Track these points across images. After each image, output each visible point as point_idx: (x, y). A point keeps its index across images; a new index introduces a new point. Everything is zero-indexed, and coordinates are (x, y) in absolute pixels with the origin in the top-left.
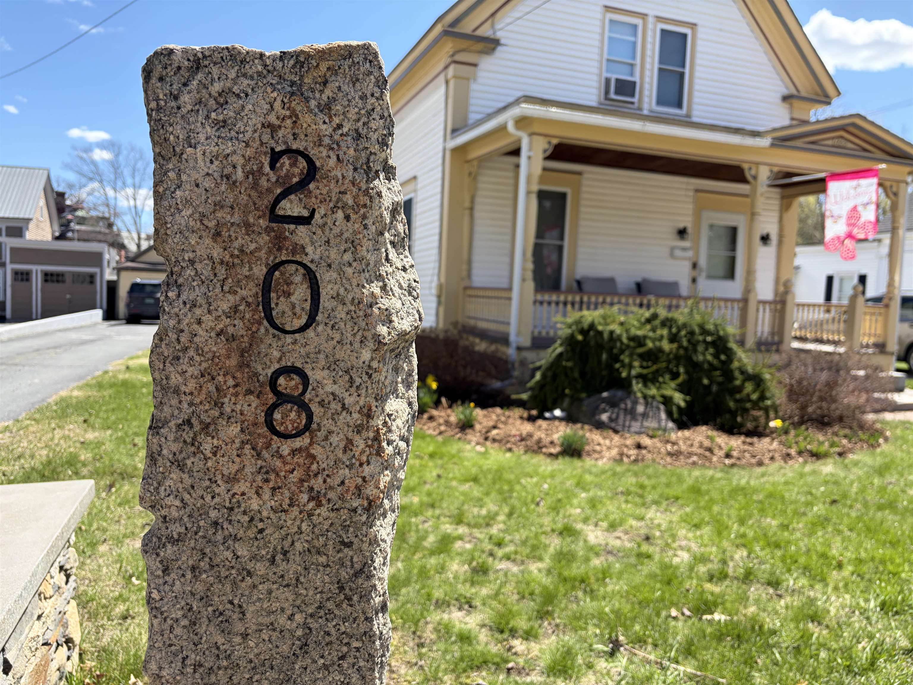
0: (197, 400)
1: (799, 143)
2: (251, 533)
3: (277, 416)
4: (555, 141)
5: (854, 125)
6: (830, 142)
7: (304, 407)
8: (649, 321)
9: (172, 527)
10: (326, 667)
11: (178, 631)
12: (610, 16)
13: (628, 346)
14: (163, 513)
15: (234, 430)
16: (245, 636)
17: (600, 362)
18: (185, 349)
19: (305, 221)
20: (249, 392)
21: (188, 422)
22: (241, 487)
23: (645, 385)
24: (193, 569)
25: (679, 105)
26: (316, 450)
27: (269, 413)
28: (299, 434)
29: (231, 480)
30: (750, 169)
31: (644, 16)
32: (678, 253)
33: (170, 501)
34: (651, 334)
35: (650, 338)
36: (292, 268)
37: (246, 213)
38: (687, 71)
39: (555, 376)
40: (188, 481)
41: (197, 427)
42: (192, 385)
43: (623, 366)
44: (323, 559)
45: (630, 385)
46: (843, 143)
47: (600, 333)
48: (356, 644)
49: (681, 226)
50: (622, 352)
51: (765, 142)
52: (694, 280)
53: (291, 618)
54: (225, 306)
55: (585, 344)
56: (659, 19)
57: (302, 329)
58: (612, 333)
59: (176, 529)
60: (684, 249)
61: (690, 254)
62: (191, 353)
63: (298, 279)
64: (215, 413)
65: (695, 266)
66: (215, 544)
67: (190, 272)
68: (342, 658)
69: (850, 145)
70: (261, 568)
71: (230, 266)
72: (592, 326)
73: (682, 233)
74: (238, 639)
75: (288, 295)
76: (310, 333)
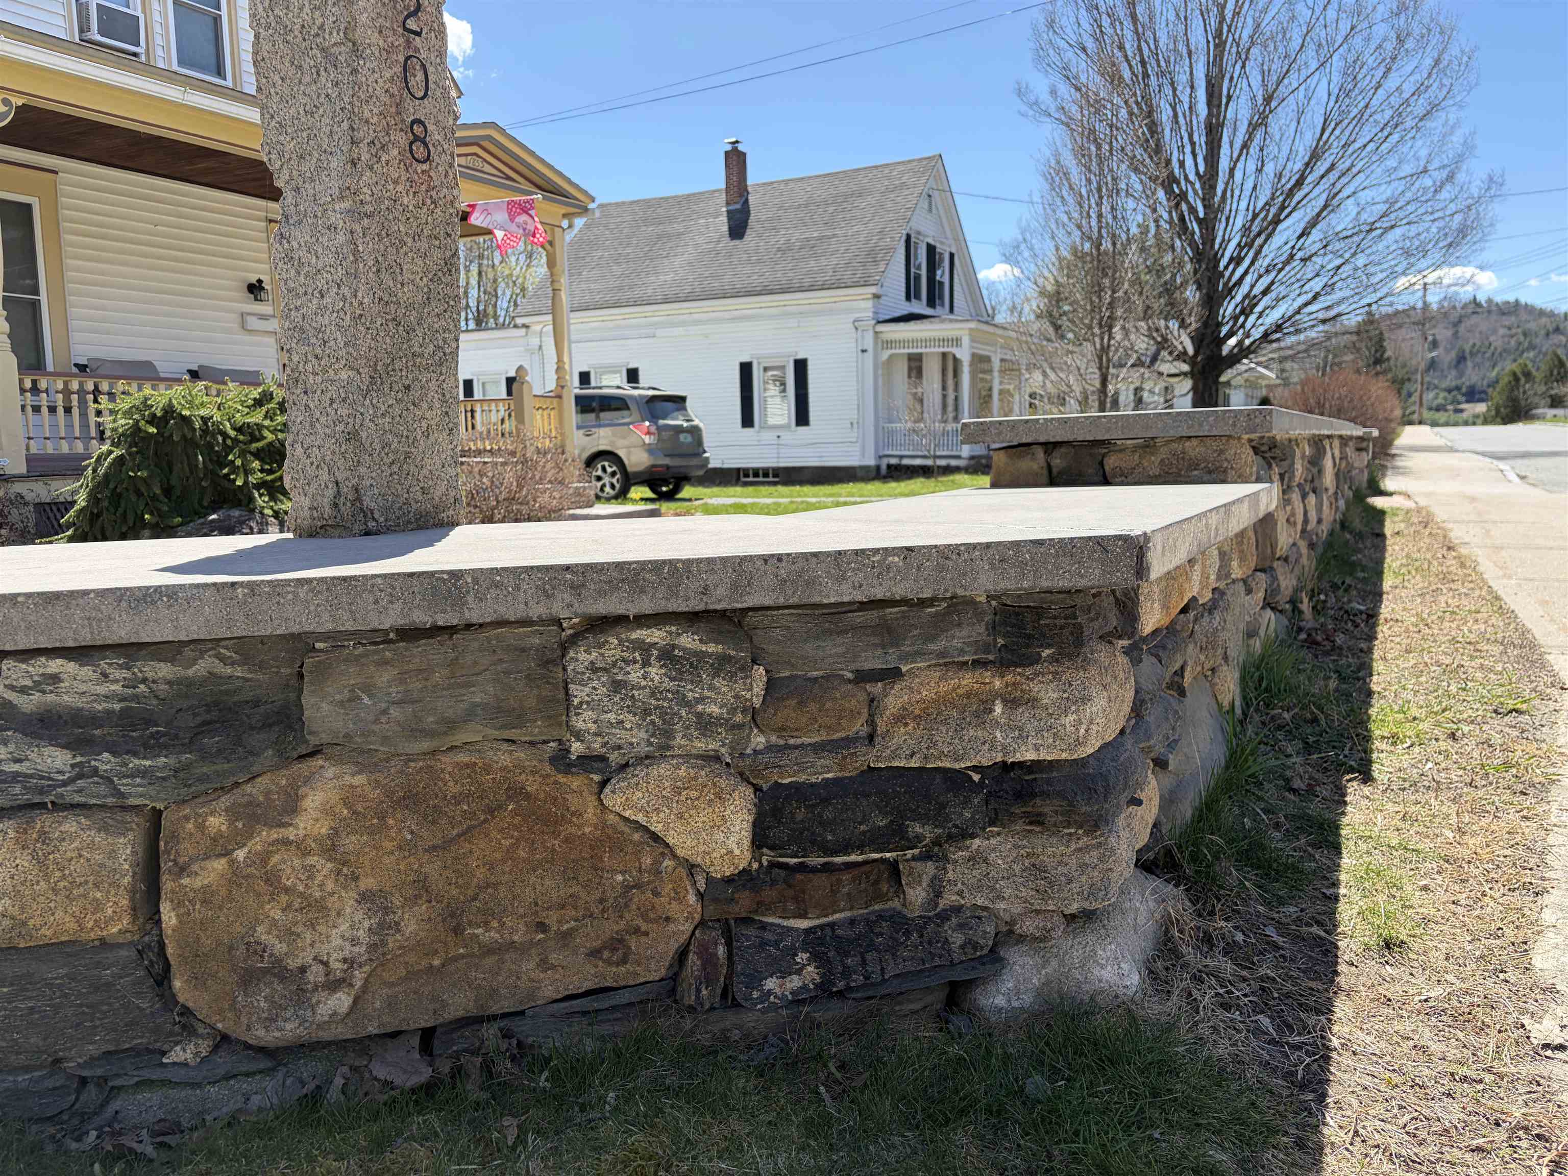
0: (378, 129)
2: (404, 218)
3: (414, 148)
4: (16, 100)
5: (489, 138)
7: (426, 145)
8: (258, 403)
9: (366, 207)
10: (438, 315)
11: (371, 274)
13: (236, 441)
14: (362, 197)
15: (395, 152)
16: (402, 284)
17: (193, 467)
18: (371, 97)
19: (418, 34)
20: (402, 130)
21: (373, 142)
22: (400, 188)
23: (273, 498)
24: (378, 235)
25: (220, 71)
26: (432, 174)
27: (411, 144)
28: (425, 162)
29: (396, 182)
32: (254, 323)
33: (365, 190)
34: (267, 423)
35: (267, 428)
36: (415, 60)
37: (392, 23)
38: (224, 12)
39: (116, 498)
40: (375, 179)
41: (378, 146)
42: (375, 120)
43: (235, 470)
44: (437, 243)
45: (251, 499)
46: (479, 164)
47: (186, 420)
48: (452, 303)
49: (253, 279)
50: (228, 450)
53: (421, 279)
54: (388, 75)
55: (163, 438)
57: (422, 98)
58: (205, 420)
59: (369, 209)
60: (263, 317)
62: (374, 99)
63: (418, 67)
64: (387, 139)
66: (389, 221)
67: (368, 51)
68: (445, 311)
69: (488, 168)
70: (409, 241)
71: (388, 52)
72: (169, 411)
73: (255, 289)
74: (399, 286)
75: (415, 76)
76: (426, 101)
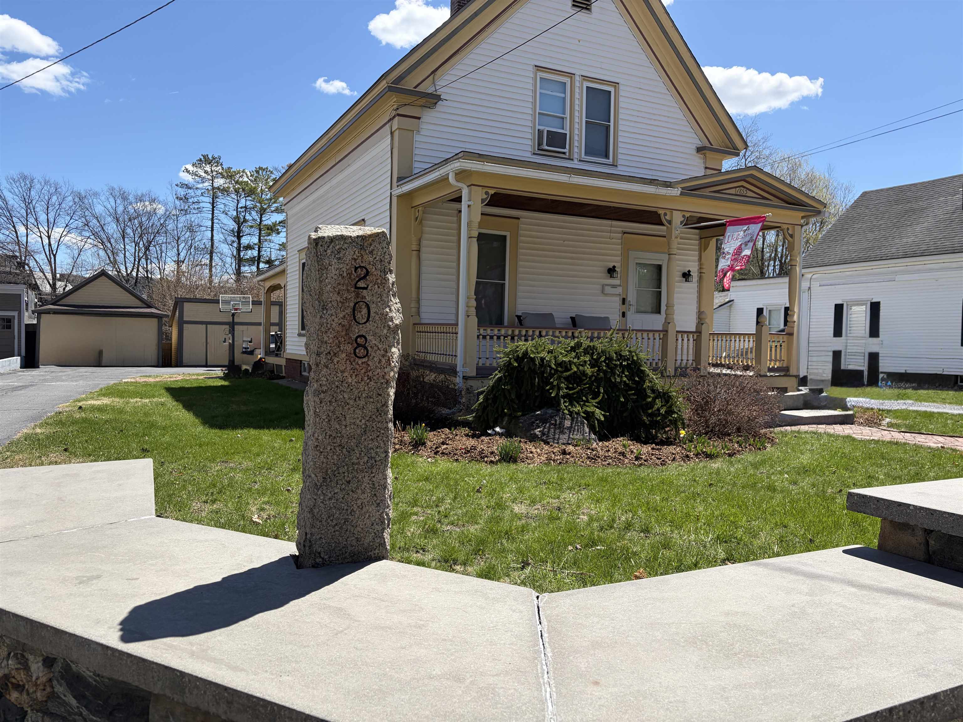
0: (332, 346)
1: (706, 192)
2: (349, 389)
3: (357, 351)
4: (492, 192)
5: (752, 176)
6: (732, 191)
7: (366, 348)
8: (573, 349)
9: (323, 387)
10: (372, 439)
11: (324, 423)
12: (540, 75)
13: (556, 371)
14: (321, 383)
15: (344, 355)
16: (346, 426)
17: (533, 384)
18: (329, 329)
19: (365, 288)
20: (349, 343)
21: (329, 353)
22: (346, 374)
23: (571, 404)
24: (330, 402)
25: (606, 157)
26: (370, 363)
27: (355, 350)
28: (364, 357)
29: (343, 372)
30: (665, 214)
31: (571, 75)
32: (608, 290)
33: (323, 379)
34: (576, 360)
35: (575, 364)
36: (362, 303)
37: (347, 286)
38: (612, 124)
39: (495, 399)
40: (329, 372)
41: (332, 354)
42: (331, 340)
43: (552, 388)
44: (372, 400)
45: (559, 404)
46: (744, 192)
47: (533, 360)
48: (382, 432)
49: (611, 265)
50: (551, 375)
51: (676, 192)
52: (624, 315)
53: (361, 421)
54: (341, 316)
55: (519, 369)
56: (585, 78)
57: (365, 323)
58: (542, 359)
59: (325, 388)
60: (614, 286)
61: (619, 290)
62: (331, 330)
63: (363, 307)
64: (338, 350)
65: (624, 301)
66: (337, 393)
67: (330, 305)
68: (378, 437)
69: (750, 194)
70: (351, 402)
71: (342, 303)
72: (526, 354)
73: (611, 271)
74: (343, 427)
75: (360, 312)
76: (368, 324)
